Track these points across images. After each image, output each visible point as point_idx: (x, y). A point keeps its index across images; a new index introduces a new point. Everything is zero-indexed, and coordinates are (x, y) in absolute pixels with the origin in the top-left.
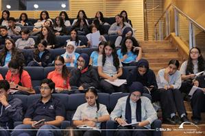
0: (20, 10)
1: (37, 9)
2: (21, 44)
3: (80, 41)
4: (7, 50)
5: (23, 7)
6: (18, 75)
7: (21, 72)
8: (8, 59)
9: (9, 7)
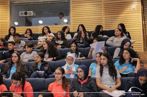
0: (26, 26)
1: (42, 25)
3: (80, 53)
4: (12, 63)
5: (29, 23)
6: (21, 86)
7: (23, 83)
8: (13, 70)
9: (16, 23)
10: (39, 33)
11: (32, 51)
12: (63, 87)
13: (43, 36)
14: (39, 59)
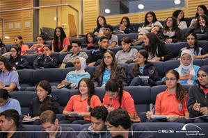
0: (121, 13)
3: (201, 49)
4: (105, 66)
5: (124, 10)
6: (118, 98)
7: (121, 95)
8: (107, 77)
9: (108, 11)
12: (177, 98)
13: (145, 26)
14: (141, 60)
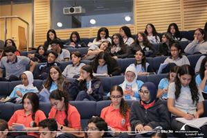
2: (71, 72)
10: (89, 37)
11: (80, 62)
